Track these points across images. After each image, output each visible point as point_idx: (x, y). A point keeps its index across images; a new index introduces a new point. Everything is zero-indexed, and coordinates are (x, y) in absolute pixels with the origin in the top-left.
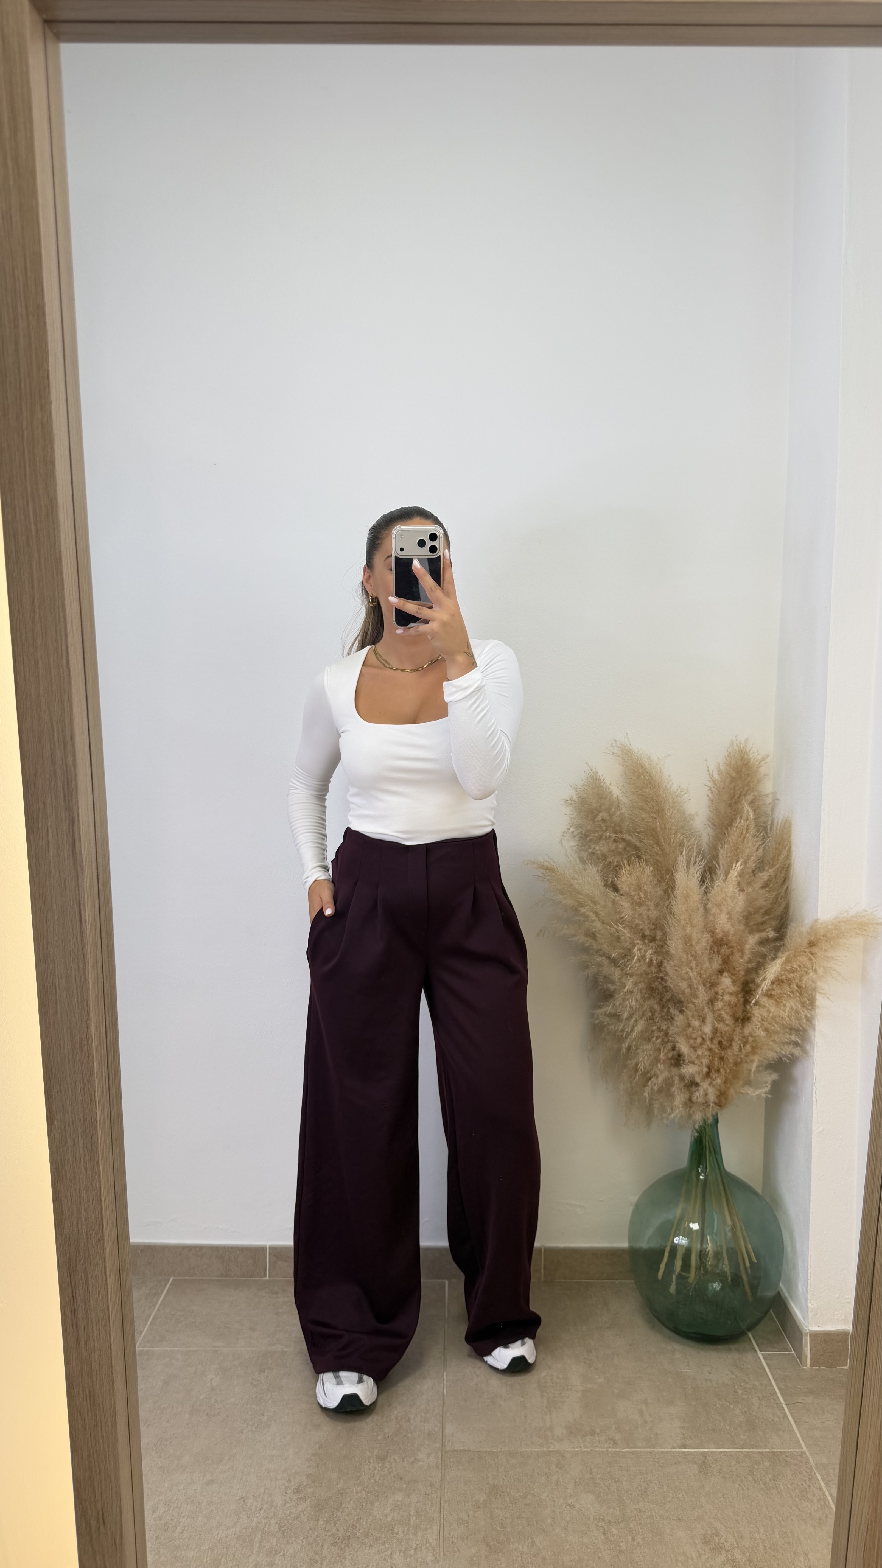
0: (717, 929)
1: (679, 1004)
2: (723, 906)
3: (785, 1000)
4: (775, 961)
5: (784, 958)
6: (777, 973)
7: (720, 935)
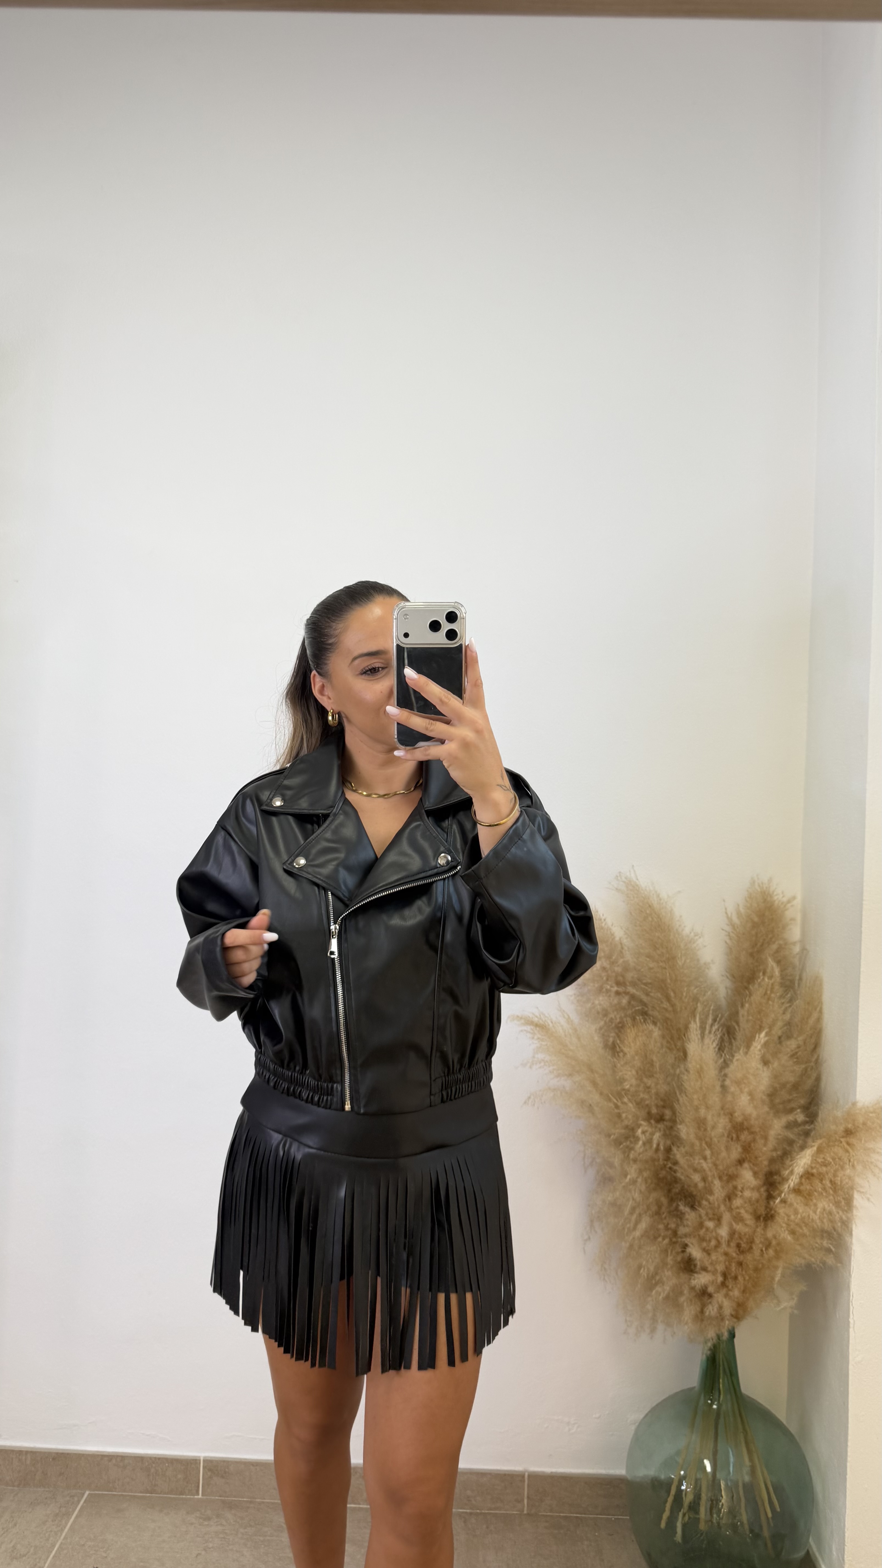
0: (735, 1112)
1: (691, 1199)
2: (743, 1086)
3: (816, 1199)
4: (804, 1153)
5: (815, 1148)
6: (806, 1166)
7: (740, 1119)
